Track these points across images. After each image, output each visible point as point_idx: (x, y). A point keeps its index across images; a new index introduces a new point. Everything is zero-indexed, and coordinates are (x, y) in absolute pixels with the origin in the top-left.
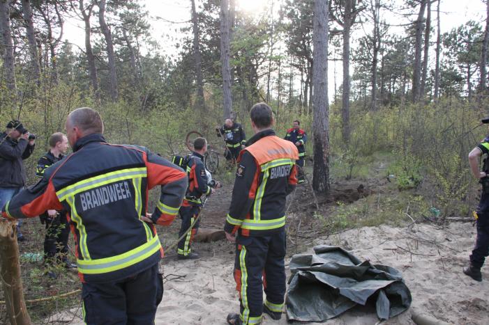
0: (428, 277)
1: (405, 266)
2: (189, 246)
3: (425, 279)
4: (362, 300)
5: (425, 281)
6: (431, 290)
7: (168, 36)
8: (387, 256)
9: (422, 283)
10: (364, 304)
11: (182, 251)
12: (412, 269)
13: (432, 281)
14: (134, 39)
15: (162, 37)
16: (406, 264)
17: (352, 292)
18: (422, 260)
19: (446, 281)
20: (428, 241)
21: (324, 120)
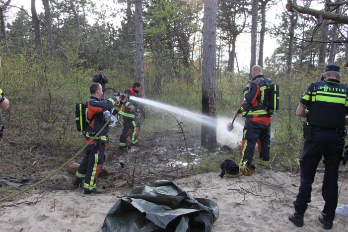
0: (255, 214)
1: (237, 204)
2: (95, 182)
3: (250, 215)
4: (163, 224)
5: (249, 217)
6: (249, 224)
7: (107, 6)
8: (227, 194)
9: (245, 219)
10: (164, 227)
11: (87, 185)
12: (243, 207)
13: (256, 218)
14: (80, 9)
15: (102, 7)
16: (238, 202)
17: (156, 217)
18: (257, 199)
19: (269, 218)
20: (276, 186)
21: (211, 79)
